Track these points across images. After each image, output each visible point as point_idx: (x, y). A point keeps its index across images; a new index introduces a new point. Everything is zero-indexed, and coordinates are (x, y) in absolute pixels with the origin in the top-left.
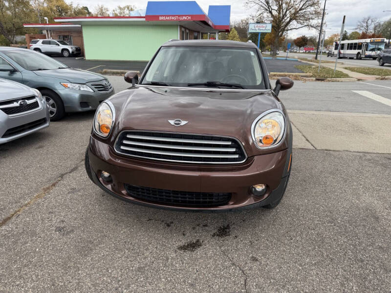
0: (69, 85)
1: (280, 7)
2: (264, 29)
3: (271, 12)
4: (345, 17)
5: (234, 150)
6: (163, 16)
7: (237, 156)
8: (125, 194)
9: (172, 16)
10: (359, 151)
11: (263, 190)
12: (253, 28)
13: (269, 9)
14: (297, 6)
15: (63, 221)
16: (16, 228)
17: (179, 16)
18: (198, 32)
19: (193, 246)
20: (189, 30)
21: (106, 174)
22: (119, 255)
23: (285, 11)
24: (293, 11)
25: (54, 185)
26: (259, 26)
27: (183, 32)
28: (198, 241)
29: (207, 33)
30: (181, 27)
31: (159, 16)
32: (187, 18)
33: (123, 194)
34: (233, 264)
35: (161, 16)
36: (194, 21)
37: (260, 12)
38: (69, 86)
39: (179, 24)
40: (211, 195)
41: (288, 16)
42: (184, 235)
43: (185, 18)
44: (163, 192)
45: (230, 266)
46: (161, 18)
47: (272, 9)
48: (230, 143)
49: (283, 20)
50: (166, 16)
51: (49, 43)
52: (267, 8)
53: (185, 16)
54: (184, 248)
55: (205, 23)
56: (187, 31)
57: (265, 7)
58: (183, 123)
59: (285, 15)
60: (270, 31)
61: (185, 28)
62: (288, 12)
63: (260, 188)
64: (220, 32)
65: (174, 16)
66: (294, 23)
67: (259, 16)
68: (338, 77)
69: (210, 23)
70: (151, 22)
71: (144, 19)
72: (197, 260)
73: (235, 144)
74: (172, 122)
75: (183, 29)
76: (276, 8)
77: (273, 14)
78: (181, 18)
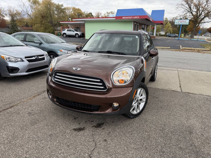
0: (63, 51)
1: (198, 10)
2: (184, 22)
3: (192, 13)
5: (101, 84)
6: (125, 17)
7: (103, 87)
8: (55, 101)
9: (129, 16)
10: (209, 95)
11: (117, 106)
12: (178, 22)
13: (191, 11)
14: (209, 9)
15: (32, 110)
17: (133, 16)
18: (145, 25)
19: (80, 129)
20: (139, 24)
22: (46, 128)
23: (201, 12)
24: (206, 12)
25: (38, 95)
26: (181, 21)
27: (135, 25)
28: (84, 128)
29: (150, 25)
30: (134, 22)
31: (122, 17)
32: (137, 17)
34: (93, 141)
35: (123, 17)
36: (141, 19)
37: (185, 13)
39: (133, 20)
40: (91, 106)
41: (203, 14)
42: (79, 124)
43: (136, 17)
45: (91, 141)
46: (123, 18)
47: (192, 11)
48: (99, 81)
49: (200, 17)
50: (126, 17)
51: (70, 31)
52: (189, 10)
53: (136, 16)
54: (75, 130)
55: (148, 20)
56: (138, 24)
57: (188, 10)
58: (79, 69)
59: (201, 14)
60: (188, 24)
61: (137, 23)
62: (203, 12)
63: (116, 105)
64: (157, 24)
65: (130, 16)
66: (207, 19)
67: (184, 15)
69: (151, 20)
70: (118, 20)
71: (115, 19)
72: (78, 135)
73: (102, 81)
74: (74, 68)
75: (135, 23)
76: (196, 10)
77: (193, 14)
78: (134, 18)
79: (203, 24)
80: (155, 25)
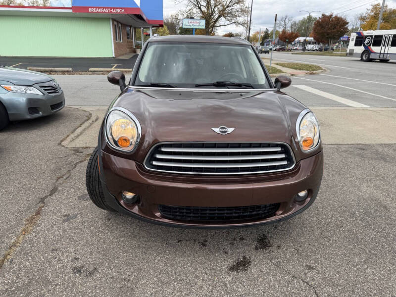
1: (208, 3)
2: (198, 24)
3: (200, 8)
4: (276, 15)
5: (283, 156)
6: (93, 8)
7: (285, 163)
8: (159, 216)
9: (103, 8)
10: (333, 143)
12: (187, 24)
13: (198, 5)
14: (224, 3)
15: (77, 259)
16: (18, 278)
17: (111, 8)
18: (131, 26)
19: (242, 265)
20: (121, 24)
21: (129, 195)
23: (213, 7)
24: (221, 8)
25: (38, 213)
26: (193, 21)
27: (116, 25)
28: (244, 258)
29: (140, 28)
30: (114, 20)
31: (88, 8)
32: (121, 11)
33: (157, 217)
34: (294, 277)
35: (91, 8)
36: (128, 14)
37: (189, 8)
38: (12, 89)
39: (111, 17)
40: (259, 207)
41: (216, 12)
42: (226, 253)
43: (118, 11)
44: (207, 210)
46: (90, 10)
47: (201, 5)
48: (279, 149)
49: (212, 17)
50: (96, 8)
52: (196, 4)
53: (118, 8)
54: (233, 268)
55: (140, 17)
56: (120, 25)
57: (194, 2)
59: (213, 12)
60: (204, 27)
61: (117, 22)
62: (216, 8)
63: (302, 193)
64: (153, 27)
65: (106, 8)
66: (222, 20)
67: (189, 12)
68: (274, 73)
69: (144, 17)
70: (79, 14)
71: (71, 11)
73: (285, 149)
74: (217, 130)
75: (115, 23)
76: (205, 4)
77: (202, 10)
78: (113, 11)
79: (217, 28)
80: (149, 28)
